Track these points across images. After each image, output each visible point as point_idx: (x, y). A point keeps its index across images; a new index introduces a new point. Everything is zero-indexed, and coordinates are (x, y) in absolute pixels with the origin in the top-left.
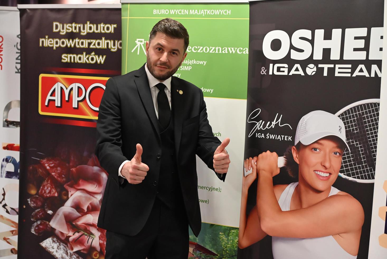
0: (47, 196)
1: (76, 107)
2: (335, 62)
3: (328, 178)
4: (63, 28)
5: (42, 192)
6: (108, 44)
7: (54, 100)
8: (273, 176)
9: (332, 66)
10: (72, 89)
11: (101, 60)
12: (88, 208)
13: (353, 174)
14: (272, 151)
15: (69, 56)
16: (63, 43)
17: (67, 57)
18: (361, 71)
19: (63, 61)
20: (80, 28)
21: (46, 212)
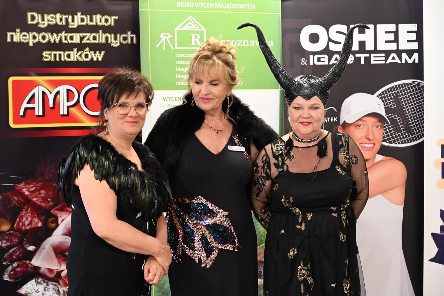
0: (26, 229)
2: (370, 52)
3: (373, 148)
4: (43, 20)
5: (18, 225)
6: (107, 38)
7: (34, 108)
9: (368, 55)
10: (58, 93)
11: (99, 56)
15: (53, 53)
16: (44, 38)
17: (50, 55)
18: (393, 58)
19: (44, 59)
20: (67, 20)
21: (25, 250)
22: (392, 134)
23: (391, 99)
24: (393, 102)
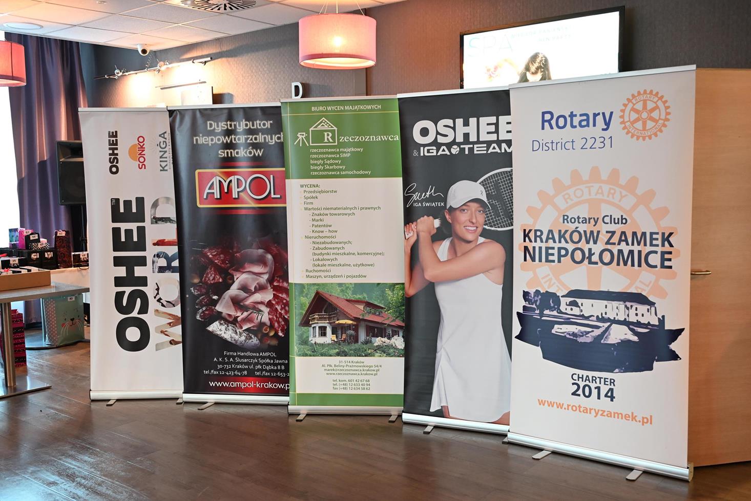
0: (211, 283)
1: (237, 197)
2: (473, 143)
3: (475, 231)
4: (218, 126)
5: (206, 279)
6: (265, 138)
7: (214, 193)
8: (431, 235)
9: (471, 146)
10: (231, 181)
11: (259, 153)
12: (255, 287)
13: (495, 225)
14: (428, 216)
15: (226, 151)
16: (219, 140)
17: (224, 153)
18: (494, 148)
19: (220, 156)
20: (235, 125)
21: (212, 298)
22: (492, 219)
23: (492, 186)
24: (493, 189)
